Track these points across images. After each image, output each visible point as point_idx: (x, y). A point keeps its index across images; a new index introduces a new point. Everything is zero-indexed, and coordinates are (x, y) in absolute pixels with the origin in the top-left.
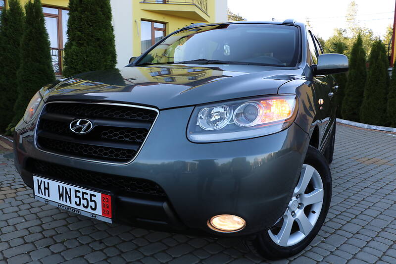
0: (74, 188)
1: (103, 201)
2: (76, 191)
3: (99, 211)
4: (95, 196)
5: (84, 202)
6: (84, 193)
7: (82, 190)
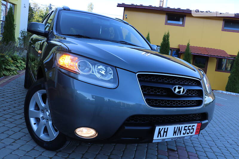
0: (183, 126)
1: (197, 127)
2: (185, 127)
3: (194, 133)
4: (194, 126)
5: (188, 131)
6: (189, 126)
7: (188, 125)
